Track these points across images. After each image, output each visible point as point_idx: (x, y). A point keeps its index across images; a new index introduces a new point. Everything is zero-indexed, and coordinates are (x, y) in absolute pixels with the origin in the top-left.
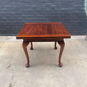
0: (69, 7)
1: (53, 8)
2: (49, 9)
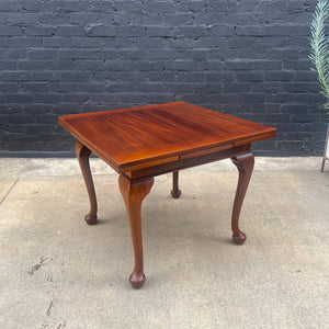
0: (257, 56)
1: (200, 58)
2: (186, 60)
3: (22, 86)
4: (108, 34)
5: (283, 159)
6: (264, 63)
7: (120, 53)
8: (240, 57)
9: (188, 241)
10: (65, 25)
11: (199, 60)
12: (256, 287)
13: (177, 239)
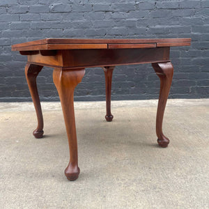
0: (173, 23)
2: (121, 27)
3: (5, 49)
4: (65, 10)
5: (196, 100)
6: (178, 28)
7: (74, 23)
8: (160, 24)
9: (124, 146)
10: (35, 5)
11: (130, 27)
12: (189, 177)
13: (115, 144)
